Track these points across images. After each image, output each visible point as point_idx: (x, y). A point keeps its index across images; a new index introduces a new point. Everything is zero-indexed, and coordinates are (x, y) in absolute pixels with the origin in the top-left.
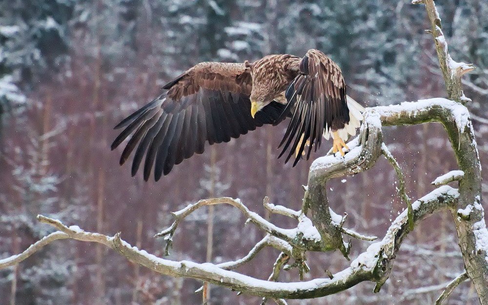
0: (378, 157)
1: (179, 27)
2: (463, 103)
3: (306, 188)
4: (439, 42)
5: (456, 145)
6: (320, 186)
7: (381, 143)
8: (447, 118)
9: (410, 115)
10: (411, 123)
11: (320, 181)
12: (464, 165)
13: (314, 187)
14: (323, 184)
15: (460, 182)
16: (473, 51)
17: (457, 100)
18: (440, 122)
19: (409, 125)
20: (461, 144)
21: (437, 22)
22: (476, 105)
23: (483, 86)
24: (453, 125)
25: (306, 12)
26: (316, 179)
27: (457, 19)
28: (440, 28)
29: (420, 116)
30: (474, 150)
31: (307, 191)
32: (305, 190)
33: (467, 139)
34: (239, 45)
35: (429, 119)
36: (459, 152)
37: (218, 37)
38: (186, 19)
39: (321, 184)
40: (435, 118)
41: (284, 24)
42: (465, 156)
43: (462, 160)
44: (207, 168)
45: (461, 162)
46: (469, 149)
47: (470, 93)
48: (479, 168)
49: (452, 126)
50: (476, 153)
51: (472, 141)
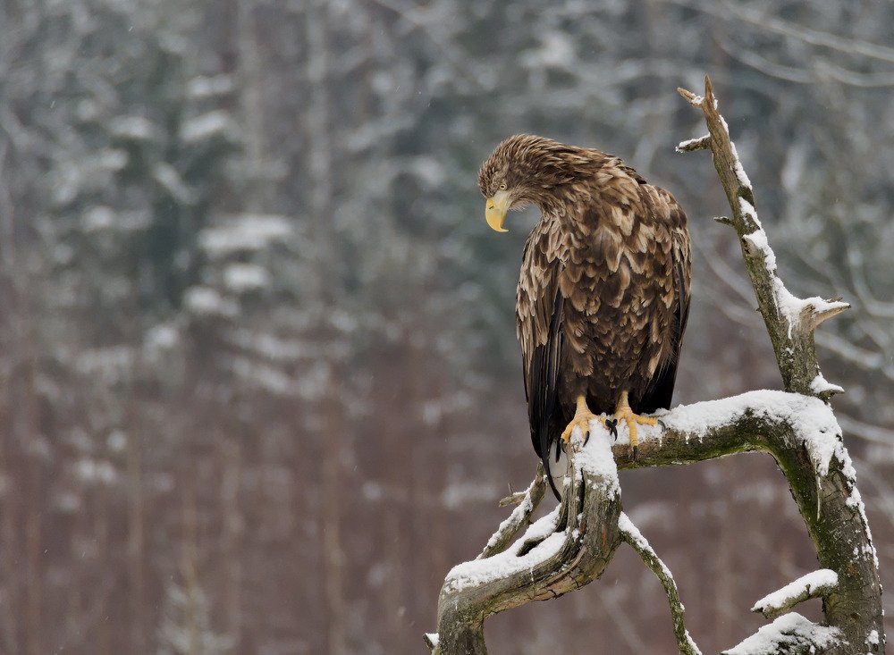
0: (613, 549)
1: (82, 241)
2: (823, 396)
3: (434, 638)
4: (752, 246)
5: (808, 505)
6: (468, 632)
7: (618, 514)
8: (783, 440)
9: (687, 438)
10: (691, 458)
11: (469, 620)
12: (833, 557)
13: (453, 635)
14: (475, 627)
15: (826, 600)
16: (838, 258)
17: (807, 391)
18: (765, 451)
19: (688, 463)
20: (823, 505)
21: (746, 194)
22: (856, 395)
23: (868, 345)
24: (800, 455)
25: (406, 183)
26: (458, 616)
27: (792, 176)
28: (752, 203)
29: (715, 437)
30: (857, 518)
31: (436, 648)
32: (431, 646)
33: (838, 490)
34: (242, 277)
35: (737, 444)
36: (818, 524)
37: (182, 260)
38: (99, 218)
39: (472, 628)
40: (754, 442)
41: (350, 216)
42: (836, 534)
43: (829, 544)
44: (176, 595)
45: (826, 550)
46: (845, 516)
47: (837, 368)
48: (872, 563)
49: (795, 458)
50: (863, 522)
51: (849, 491)
